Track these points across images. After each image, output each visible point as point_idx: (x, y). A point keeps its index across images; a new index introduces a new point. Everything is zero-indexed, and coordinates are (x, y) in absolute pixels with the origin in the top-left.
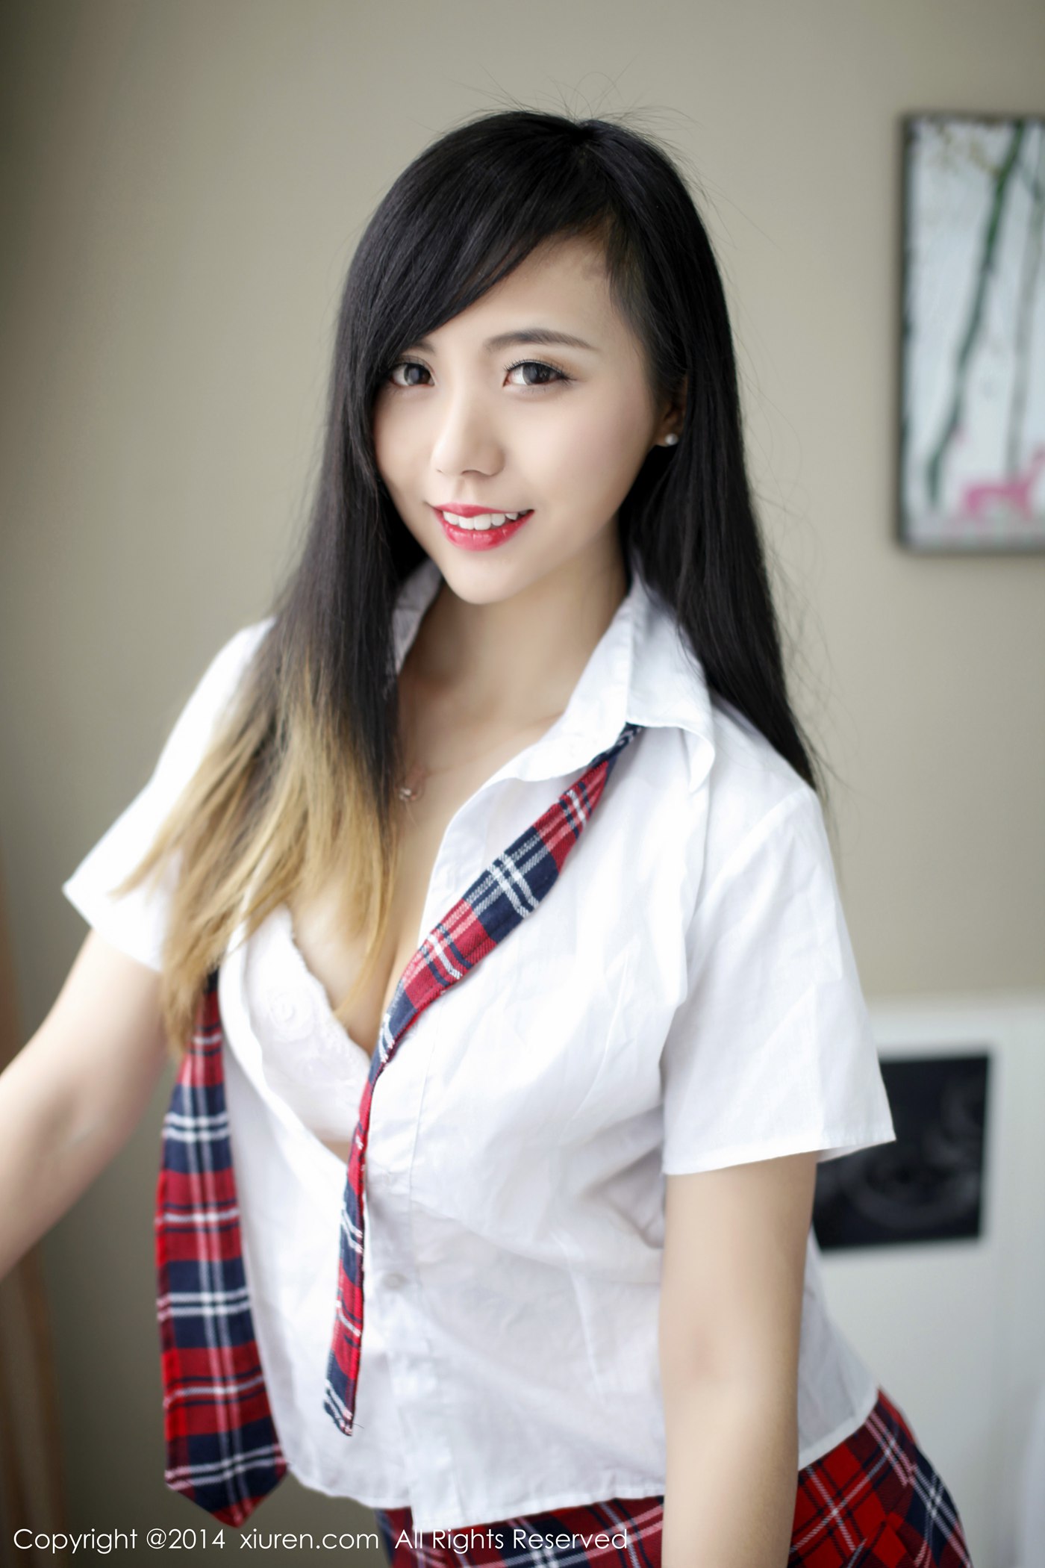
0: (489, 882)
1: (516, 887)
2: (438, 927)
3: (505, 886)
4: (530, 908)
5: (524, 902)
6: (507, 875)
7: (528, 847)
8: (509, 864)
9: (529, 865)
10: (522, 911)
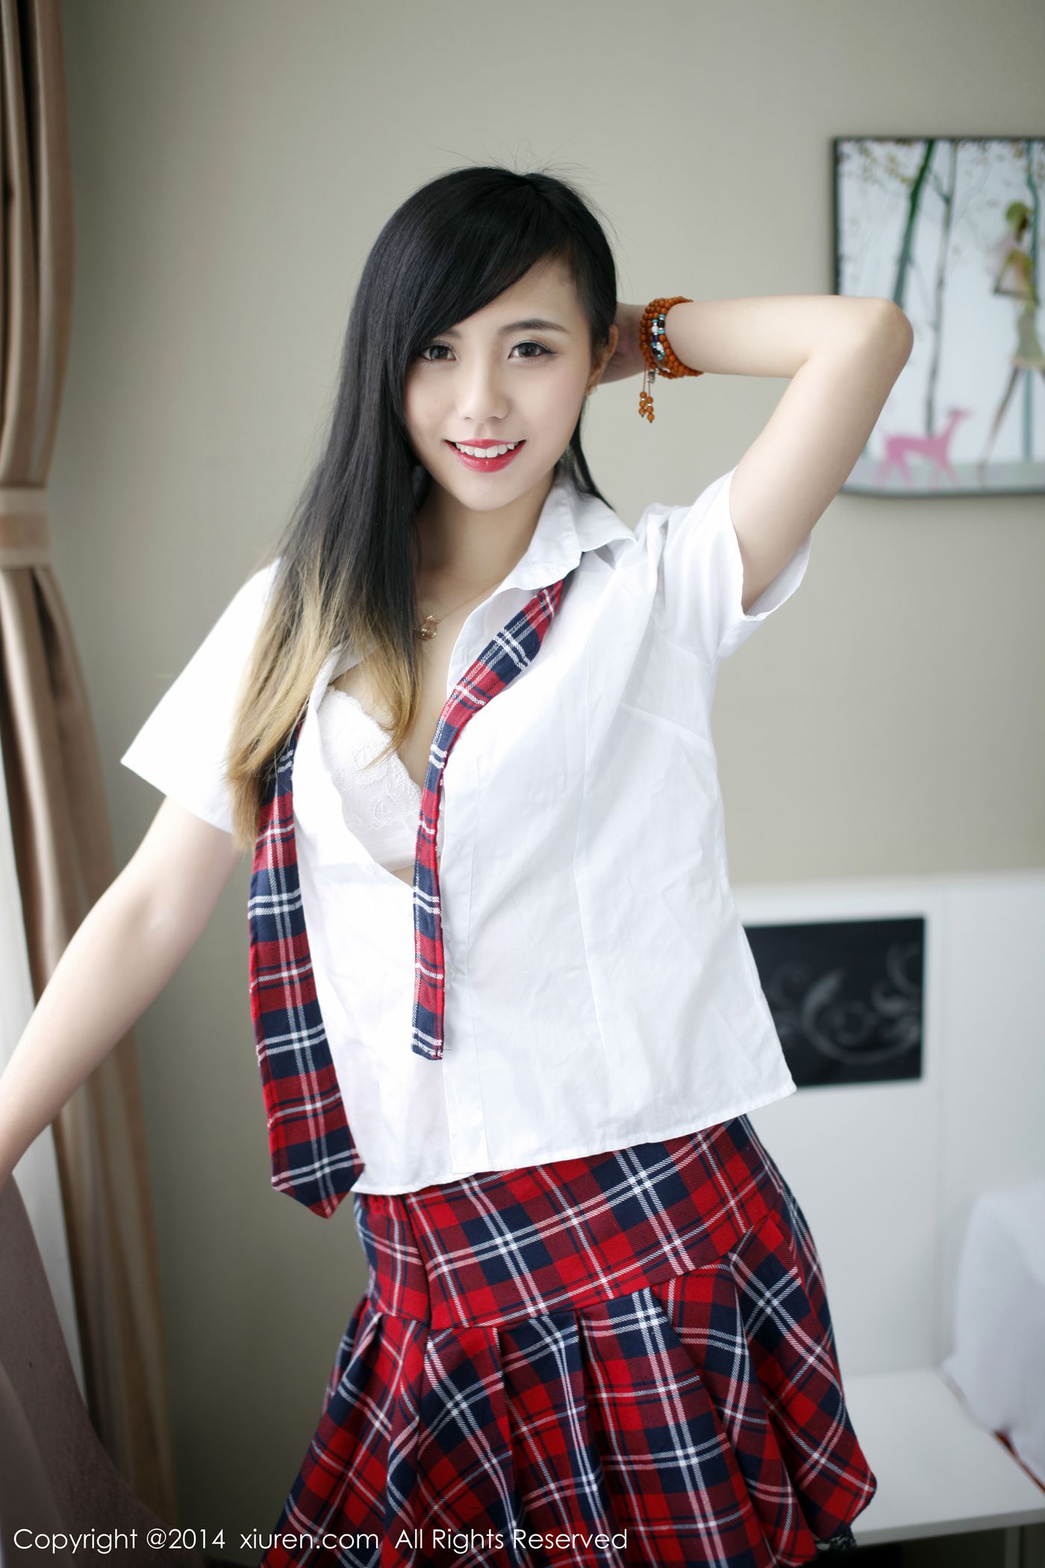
0: (495, 648)
1: (514, 650)
2: (462, 680)
3: (507, 649)
4: (526, 665)
5: (521, 660)
6: (508, 642)
7: (519, 625)
8: (508, 635)
9: (522, 637)
10: (521, 665)
